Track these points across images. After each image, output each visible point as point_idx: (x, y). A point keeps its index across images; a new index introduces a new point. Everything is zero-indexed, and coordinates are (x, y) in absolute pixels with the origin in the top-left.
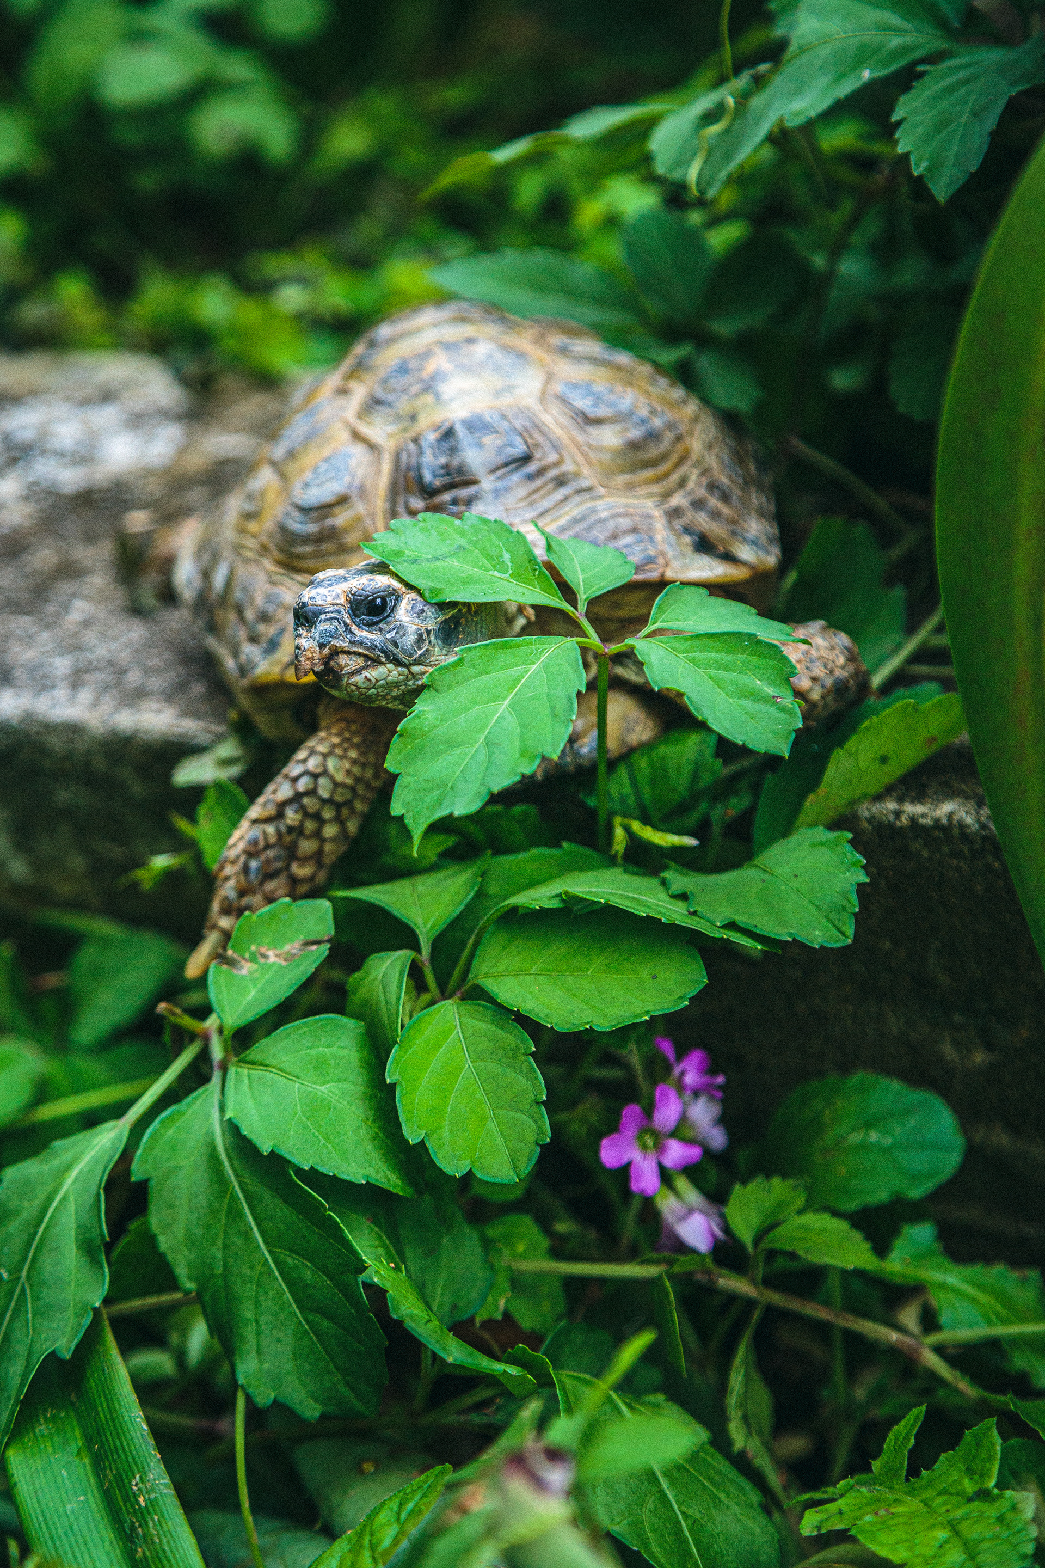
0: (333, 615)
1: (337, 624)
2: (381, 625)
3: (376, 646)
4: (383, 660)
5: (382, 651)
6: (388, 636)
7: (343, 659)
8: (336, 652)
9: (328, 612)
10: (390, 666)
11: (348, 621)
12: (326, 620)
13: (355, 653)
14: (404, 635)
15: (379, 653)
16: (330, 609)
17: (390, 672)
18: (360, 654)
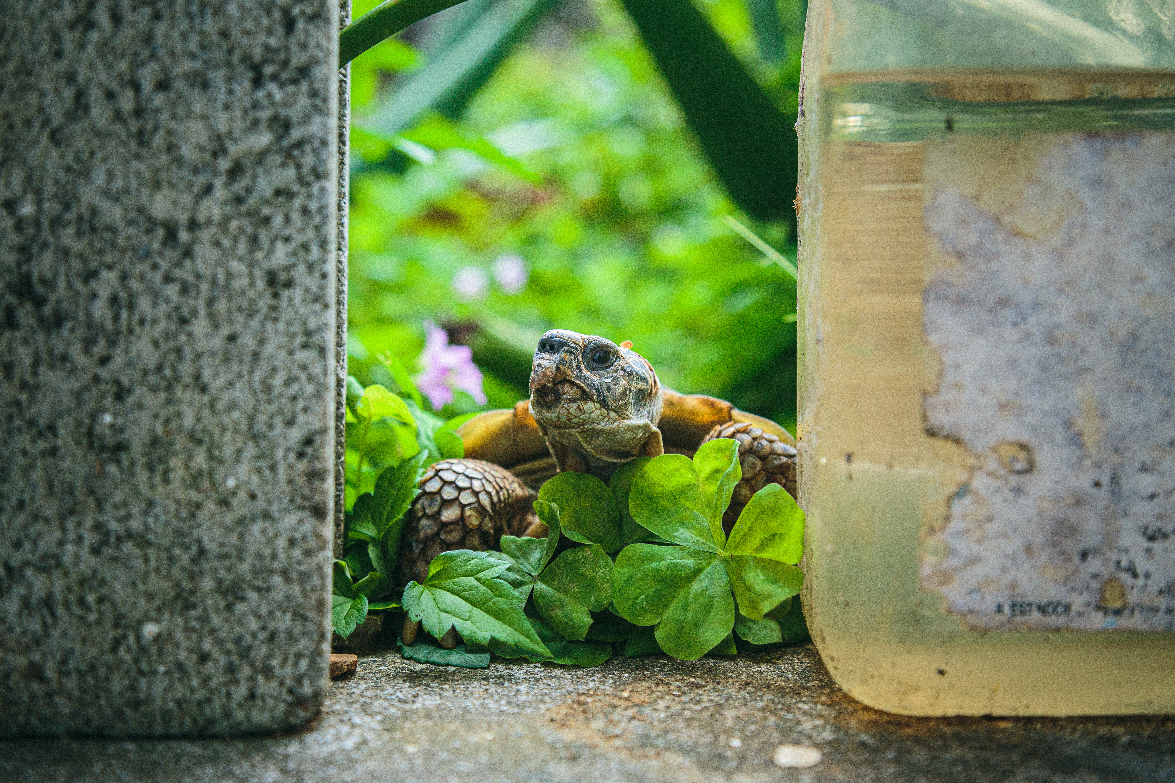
0: (573, 350)
1: (573, 358)
2: (602, 372)
3: (594, 385)
4: (595, 398)
5: (598, 390)
6: (606, 381)
7: (567, 388)
8: (566, 380)
9: (571, 347)
10: (597, 405)
11: (580, 360)
12: (567, 351)
13: (577, 385)
14: (616, 384)
15: (594, 391)
16: (573, 345)
17: (596, 409)
18: (579, 387)
